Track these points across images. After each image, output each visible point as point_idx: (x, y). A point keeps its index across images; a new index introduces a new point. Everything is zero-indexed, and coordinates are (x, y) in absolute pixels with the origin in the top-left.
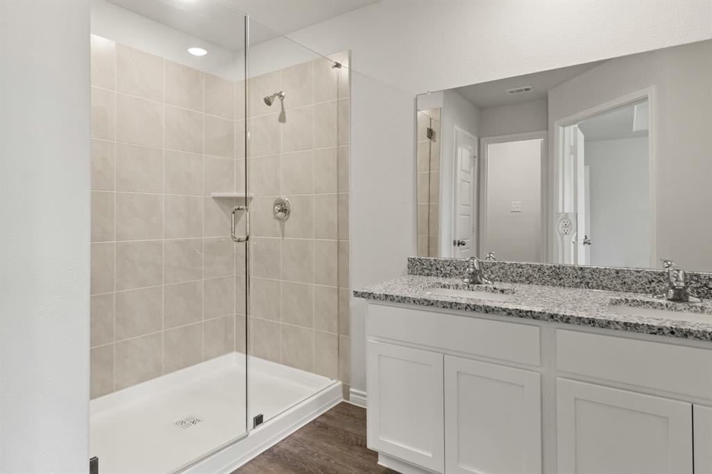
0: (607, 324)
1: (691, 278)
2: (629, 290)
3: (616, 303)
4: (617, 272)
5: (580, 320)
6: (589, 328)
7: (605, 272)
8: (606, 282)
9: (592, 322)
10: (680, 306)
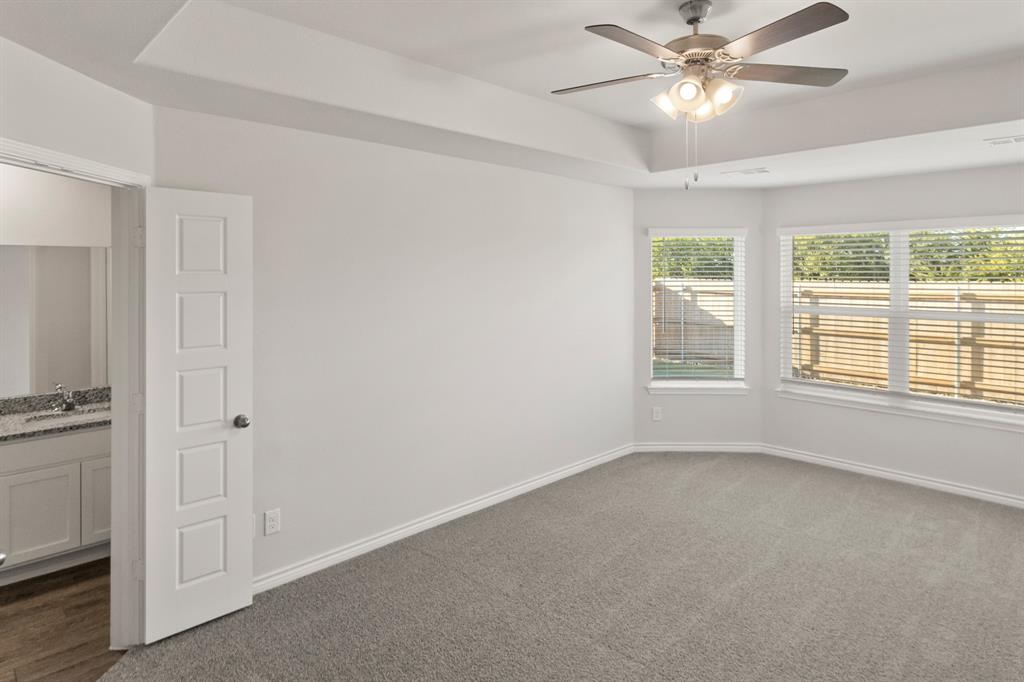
0: (33, 434)
1: (76, 394)
2: (34, 410)
3: (28, 420)
4: (25, 399)
5: (15, 437)
6: (22, 440)
7: (16, 401)
8: (17, 407)
9: (23, 435)
10: (70, 413)
